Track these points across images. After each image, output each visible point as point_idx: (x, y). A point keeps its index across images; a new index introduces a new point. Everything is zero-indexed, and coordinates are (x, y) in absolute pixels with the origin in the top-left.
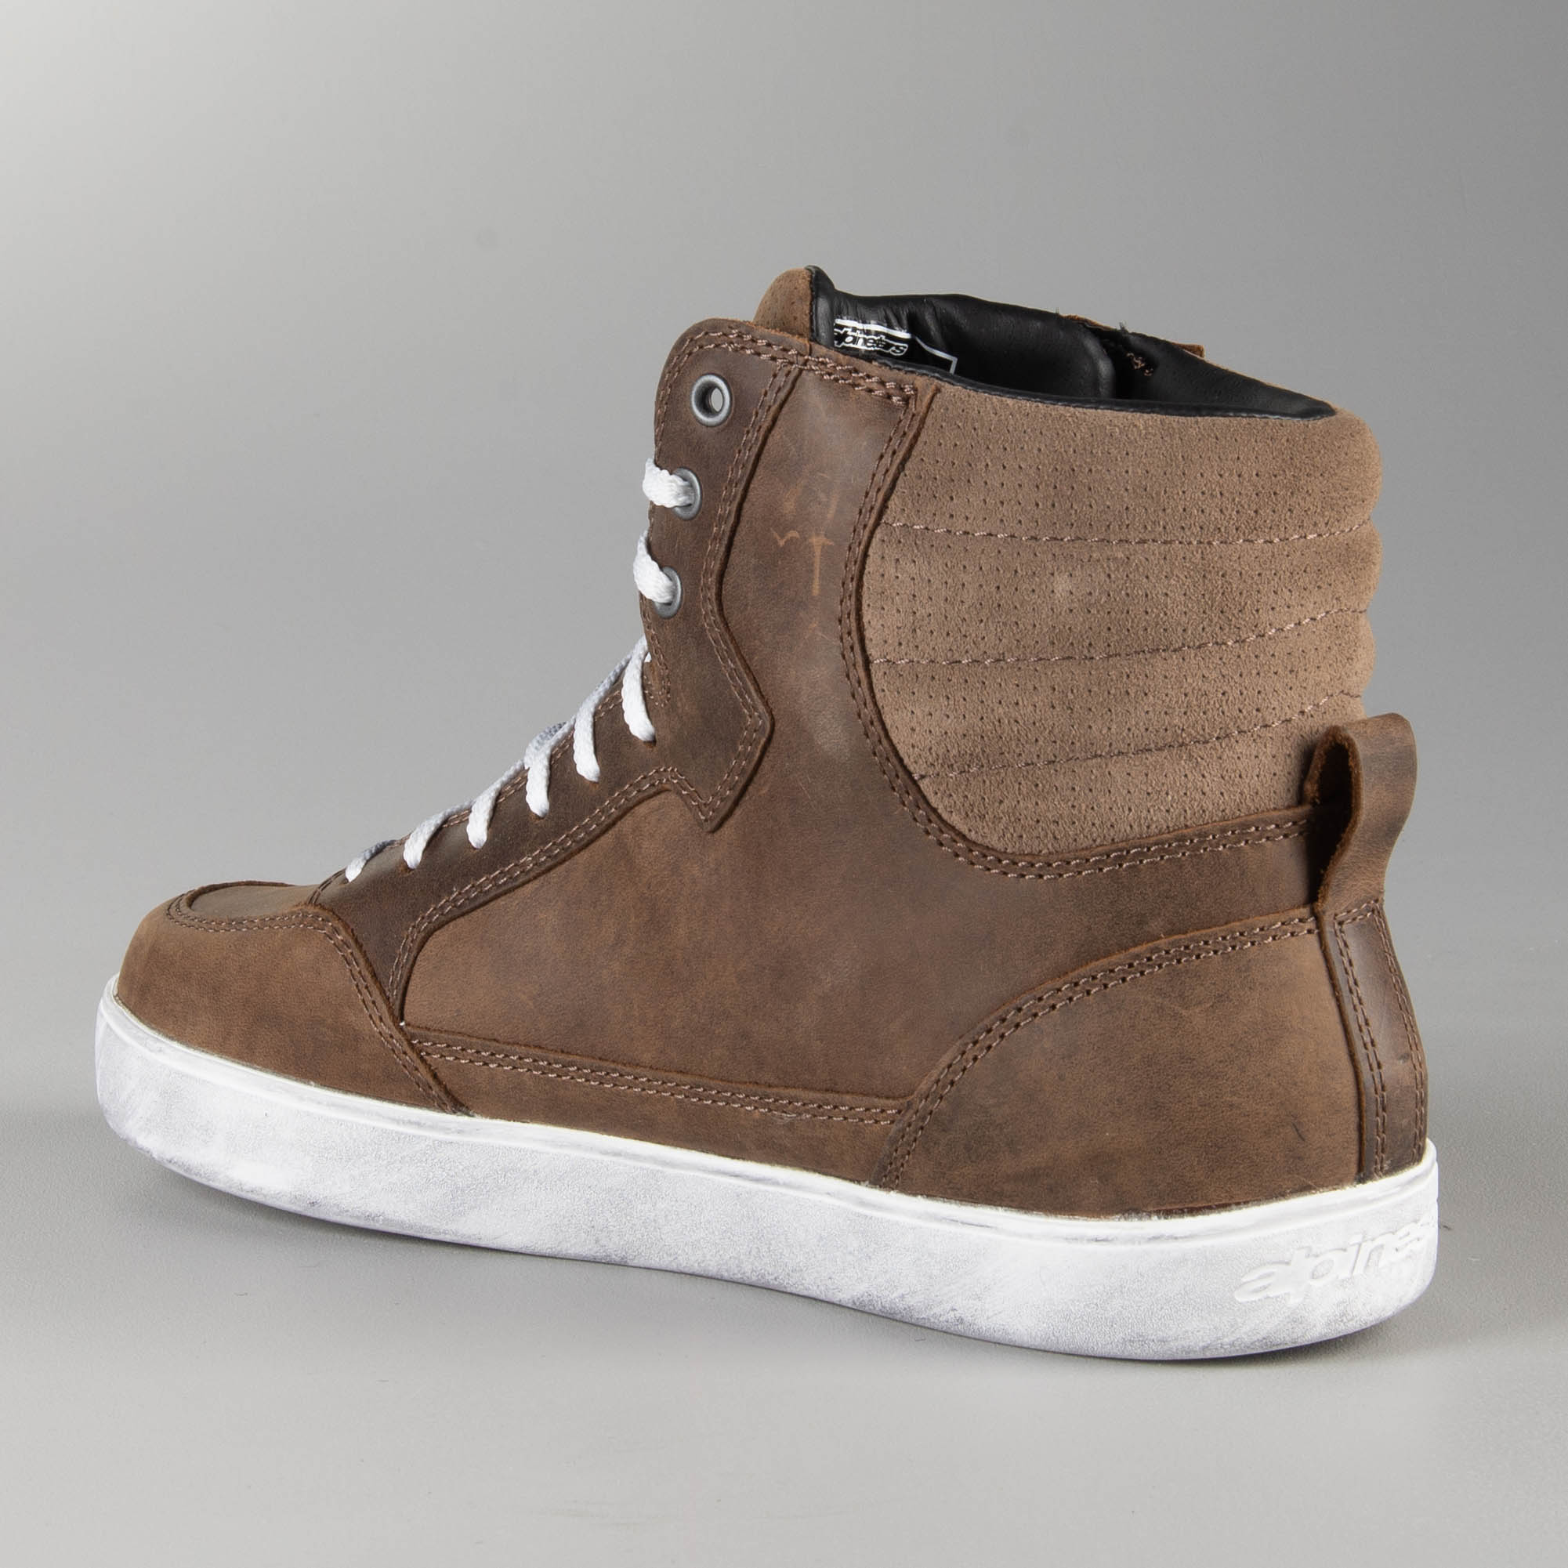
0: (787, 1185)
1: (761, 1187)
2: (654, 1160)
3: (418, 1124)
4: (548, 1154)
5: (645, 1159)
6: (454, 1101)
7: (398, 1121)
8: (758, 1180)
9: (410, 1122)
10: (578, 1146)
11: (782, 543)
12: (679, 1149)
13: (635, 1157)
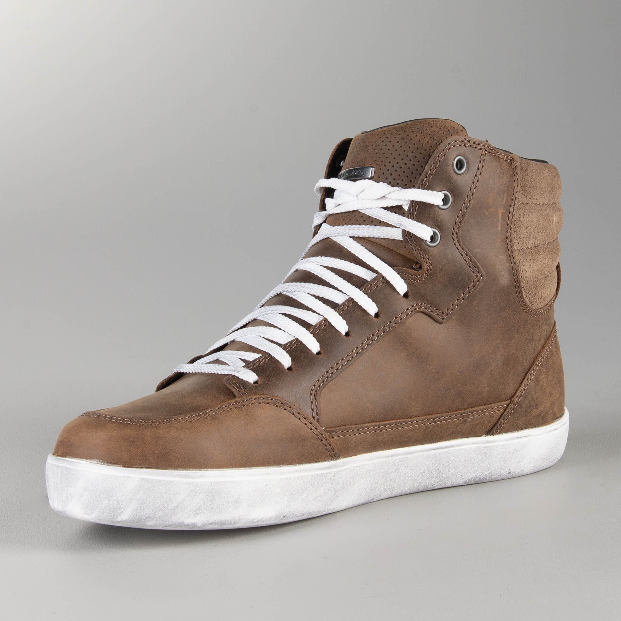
0: (457, 446)
1: (446, 450)
2: (406, 453)
3: (329, 468)
4: (368, 464)
5: (402, 454)
6: (335, 456)
7: (322, 469)
8: (437, 449)
9: (327, 468)
10: (378, 458)
11: (487, 213)
12: (414, 446)
13: (399, 455)
